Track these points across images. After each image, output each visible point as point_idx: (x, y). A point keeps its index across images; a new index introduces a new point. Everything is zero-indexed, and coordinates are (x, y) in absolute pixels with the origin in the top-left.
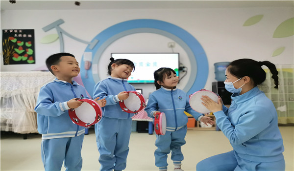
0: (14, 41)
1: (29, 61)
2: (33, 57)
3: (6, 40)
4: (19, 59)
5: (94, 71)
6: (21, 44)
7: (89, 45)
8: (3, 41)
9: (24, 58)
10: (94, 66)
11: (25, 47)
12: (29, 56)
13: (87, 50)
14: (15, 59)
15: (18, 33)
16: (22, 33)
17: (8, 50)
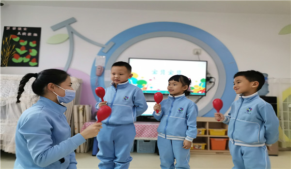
0: (17, 39)
1: (31, 63)
2: (36, 58)
3: (7, 39)
4: (20, 60)
5: (106, 78)
6: (25, 43)
7: (103, 48)
8: (4, 39)
9: (26, 60)
11: (28, 47)
12: (32, 58)
13: (101, 53)
14: (14, 60)
15: (22, 31)
16: (27, 32)
17: (8, 49)
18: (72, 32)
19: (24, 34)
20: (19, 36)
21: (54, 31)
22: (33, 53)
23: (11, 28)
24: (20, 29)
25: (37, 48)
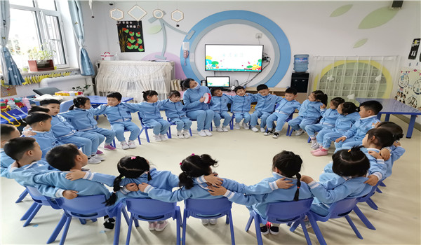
0: (127, 31)
1: (139, 49)
2: (142, 46)
4: (132, 47)
5: (191, 60)
6: (133, 34)
7: (187, 36)
8: (119, 31)
9: (136, 47)
10: (191, 55)
11: (135, 37)
12: (139, 45)
13: (185, 40)
14: (128, 47)
15: (129, 25)
16: (133, 25)
17: (123, 39)
18: (164, 24)
19: (131, 26)
20: (128, 28)
21: (151, 23)
22: (140, 41)
23: (122, 22)
24: (127, 23)
25: (142, 37)
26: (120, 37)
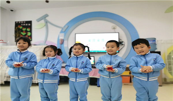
2: (31, 37)
5: (65, 45)
7: (63, 29)
8: (15, 28)
10: (65, 42)
11: (26, 31)
13: (61, 32)
17: (18, 33)
18: (47, 22)
20: (22, 26)
21: (38, 22)
22: (29, 34)
23: (18, 22)
24: (22, 22)
25: (31, 31)
26: (16, 32)
